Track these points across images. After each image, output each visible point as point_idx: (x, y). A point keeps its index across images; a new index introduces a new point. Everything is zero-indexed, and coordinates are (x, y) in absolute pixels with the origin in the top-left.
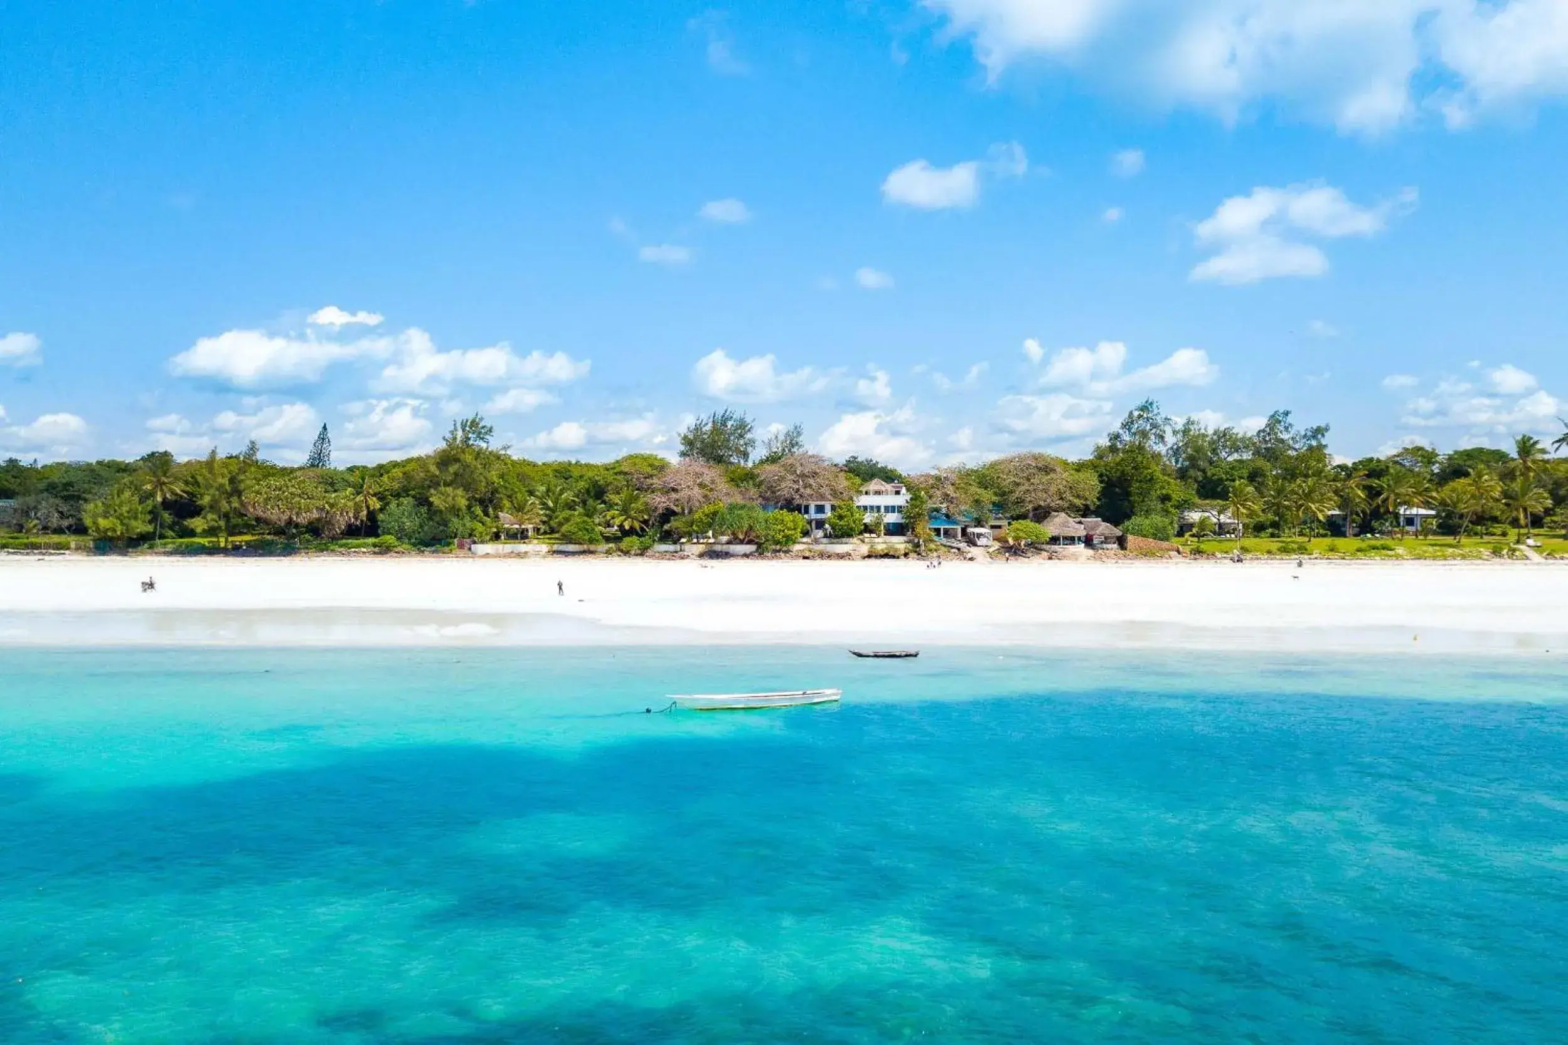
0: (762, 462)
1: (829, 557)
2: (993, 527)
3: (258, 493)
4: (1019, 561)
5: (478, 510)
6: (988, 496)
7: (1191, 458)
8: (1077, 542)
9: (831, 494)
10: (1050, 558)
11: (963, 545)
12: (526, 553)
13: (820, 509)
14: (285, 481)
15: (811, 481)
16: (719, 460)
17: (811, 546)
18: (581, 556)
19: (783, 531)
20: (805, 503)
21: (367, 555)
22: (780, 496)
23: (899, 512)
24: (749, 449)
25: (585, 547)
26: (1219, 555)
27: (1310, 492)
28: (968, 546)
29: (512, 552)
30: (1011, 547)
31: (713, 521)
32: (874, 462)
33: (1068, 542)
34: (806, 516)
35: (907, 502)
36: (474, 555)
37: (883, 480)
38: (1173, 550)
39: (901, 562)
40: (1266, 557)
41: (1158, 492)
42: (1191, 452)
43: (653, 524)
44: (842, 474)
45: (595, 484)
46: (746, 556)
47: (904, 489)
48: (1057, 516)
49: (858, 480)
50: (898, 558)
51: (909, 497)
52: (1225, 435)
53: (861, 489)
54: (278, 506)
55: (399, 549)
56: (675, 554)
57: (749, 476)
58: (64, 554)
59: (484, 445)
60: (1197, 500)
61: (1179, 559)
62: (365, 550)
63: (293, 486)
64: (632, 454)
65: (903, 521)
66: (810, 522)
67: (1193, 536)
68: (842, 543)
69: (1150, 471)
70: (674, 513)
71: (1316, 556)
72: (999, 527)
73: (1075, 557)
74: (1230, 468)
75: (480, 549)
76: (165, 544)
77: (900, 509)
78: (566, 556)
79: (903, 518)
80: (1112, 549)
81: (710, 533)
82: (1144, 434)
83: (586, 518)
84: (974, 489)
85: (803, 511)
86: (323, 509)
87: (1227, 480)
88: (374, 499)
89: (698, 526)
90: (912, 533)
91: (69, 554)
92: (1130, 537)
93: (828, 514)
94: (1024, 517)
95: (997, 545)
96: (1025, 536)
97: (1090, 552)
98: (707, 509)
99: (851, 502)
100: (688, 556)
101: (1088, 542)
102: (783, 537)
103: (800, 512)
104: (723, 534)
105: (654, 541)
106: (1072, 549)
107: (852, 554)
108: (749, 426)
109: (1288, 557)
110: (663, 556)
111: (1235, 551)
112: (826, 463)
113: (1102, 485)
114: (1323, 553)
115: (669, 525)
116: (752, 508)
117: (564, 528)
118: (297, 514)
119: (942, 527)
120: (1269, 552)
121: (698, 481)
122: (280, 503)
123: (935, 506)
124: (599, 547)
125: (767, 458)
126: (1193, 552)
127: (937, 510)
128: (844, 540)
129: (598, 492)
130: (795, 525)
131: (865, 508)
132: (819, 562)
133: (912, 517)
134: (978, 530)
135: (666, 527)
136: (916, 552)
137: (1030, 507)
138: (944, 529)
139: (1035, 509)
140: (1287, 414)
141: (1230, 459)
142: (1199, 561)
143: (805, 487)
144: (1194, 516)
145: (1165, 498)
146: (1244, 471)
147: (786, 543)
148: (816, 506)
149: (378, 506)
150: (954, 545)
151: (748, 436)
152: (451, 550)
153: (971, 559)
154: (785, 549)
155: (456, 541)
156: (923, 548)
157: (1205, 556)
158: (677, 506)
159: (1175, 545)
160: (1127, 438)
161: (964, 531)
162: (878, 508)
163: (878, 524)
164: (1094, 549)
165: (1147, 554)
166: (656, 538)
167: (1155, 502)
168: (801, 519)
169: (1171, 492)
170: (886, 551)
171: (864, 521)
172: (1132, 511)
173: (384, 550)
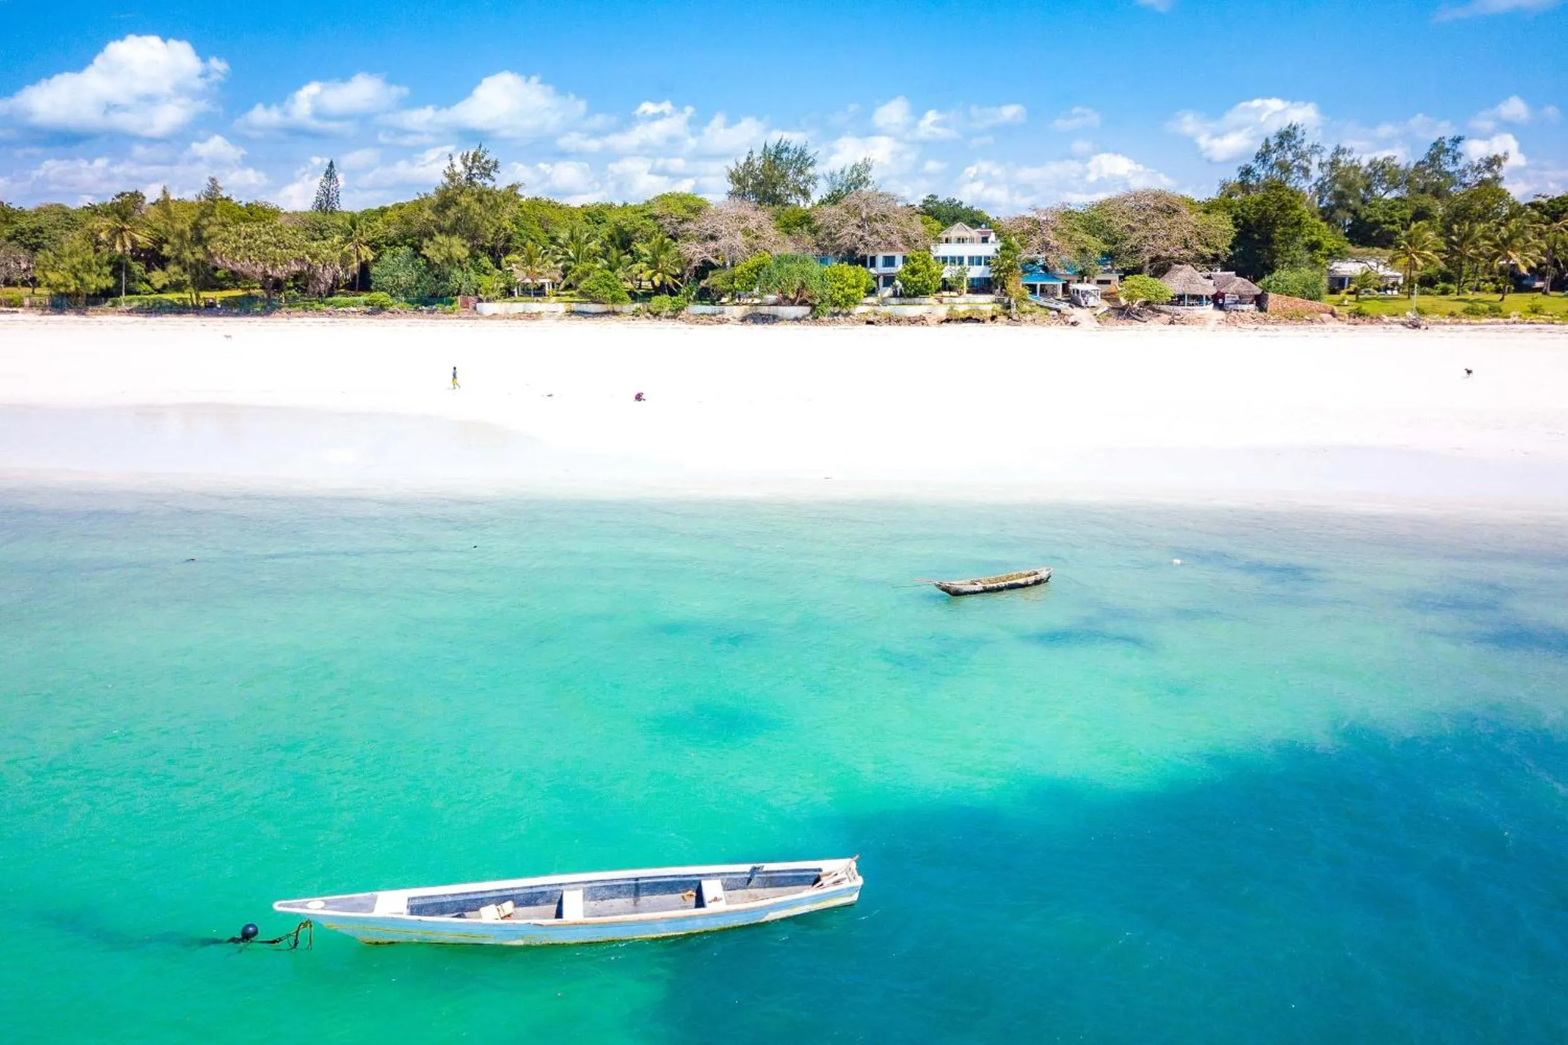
0: (822, 202)
1: (898, 321)
2: (1100, 282)
3: (224, 241)
4: (1134, 326)
5: (486, 261)
6: (1095, 244)
7: (1339, 196)
8: (1205, 302)
9: (902, 242)
10: (1172, 323)
11: (1063, 306)
12: (539, 313)
13: (889, 261)
14: (258, 227)
15: (879, 226)
16: (775, 200)
17: (877, 308)
18: (603, 318)
19: (843, 289)
20: (871, 254)
21: (358, 315)
22: (840, 246)
23: (987, 264)
24: (810, 186)
25: (609, 307)
26: (1386, 319)
27: (1511, 238)
28: (1071, 307)
29: (524, 313)
30: (1123, 309)
31: (758, 276)
32: (957, 202)
33: (1194, 302)
34: (872, 270)
35: (997, 251)
36: (481, 315)
37: (967, 224)
38: (1325, 313)
39: (988, 328)
40: (1448, 321)
41: (1306, 239)
42: (1339, 189)
43: (689, 280)
44: (918, 217)
45: (620, 230)
46: (797, 319)
47: (993, 234)
48: (1181, 270)
49: (937, 225)
50: (983, 322)
51: (998, 246)
52: (1383, 167)
53: (939, 236)
54: (249, 257)
55: (395, 307)
56: (713, 318)
57: (805, 220)
58: (16, 312)
59: (490, 184)
60: (1350, 248)
61: (1333, 324)
62: (355, 309)
63: (267, 233)
64: (666, 193)
65: (991, 275)
66: (876, 279)
67: (1349, 293)
68: (915, 304)
69: (1298, 212)
70: (713, 267)
71: (1516, 319)
72: (1108, 282)
73: (1201, 320)
74: (1389, 209)
75: (487, 308)
76: (131, 301)
77: (987, 261)
78: (586, 318)
79: (990, 272)
80: (1248, 311)
81: (756, 291)
82: (1285, 168)
83: (608, 272)
84: (1080, 235)
85: (869, 265)
86: (303, 260)
87: (1385, 222)
88: (367, 248)
89: (741, 283)
90: (1001, 291)
91: (23, 312)
92: (1271, 296)
93: (899, 267)
94: (1137, 270)
95: (1105, 306)
96: (1141, 294)
97: (1221, 314)
98: (752, 261)
99: (926, 253)
100: (728, 320)
101: (1217, 301)
102: (843, 296)
103: (864, 264)
104: (769, 292)
105: (688, 301)
106: (1199, 311)
107: (927, 318)
108: (811, 160)
109: (1477, 321)
110: (698, 319)
111: (1408, 313)
112: (899, 204)
113: (1237, 230)
114: (1523, 316)
115: (706, 281)
116: (804, 261)
117: (582, 285)
118: (274, 267)
119: (1039, 284)
120: (1452, 314)
121: (742, 226)
122: (251, 253)
123: (1032, 256)
124: (624, 307)
125: (830, 197)
126: (1353, 314)
127: (1033, 262)
128: (917, 300)
129: (623, 241)
130: (857, 282)
131: (945, 260)
132: (885, 329)
133: (1002, 271)
134: (1081, 287)
135: (703, 283)
136: (1005, 314)
137: (1147, 258)
138: (1041, 285)
139: (1152, 260)
140: (1457, 140)
141: (1388, 197)
142: (1360, 327)
143: (871, 235)
144: (1348, 268)
145: (1313, 246)
146: (1408, 211)
147: (846, 305)
148: (885, 257)
149: (371, 258)
150: (1053, 305)
151: (810, 171)
152: (454, 309)
153: (1074, 324)
154: (845, 311)
155: (459, 298)
156: (1014, 310)
157: (1368, 319)
158: (717, 258)
159: (1330, 306)
160: (1261, 172)
161: (1065, 288)
162: (961, 259)
163: (960, 279)
164: (1225, 310)
165: (1293, 318)
166: (691, 298)
167: (1302, 252)
168: (865, 275)
169: (1322, 239)
170: (968, 315)
171: (943, 276)
172: (1272, 263)
173: (378, 309)
